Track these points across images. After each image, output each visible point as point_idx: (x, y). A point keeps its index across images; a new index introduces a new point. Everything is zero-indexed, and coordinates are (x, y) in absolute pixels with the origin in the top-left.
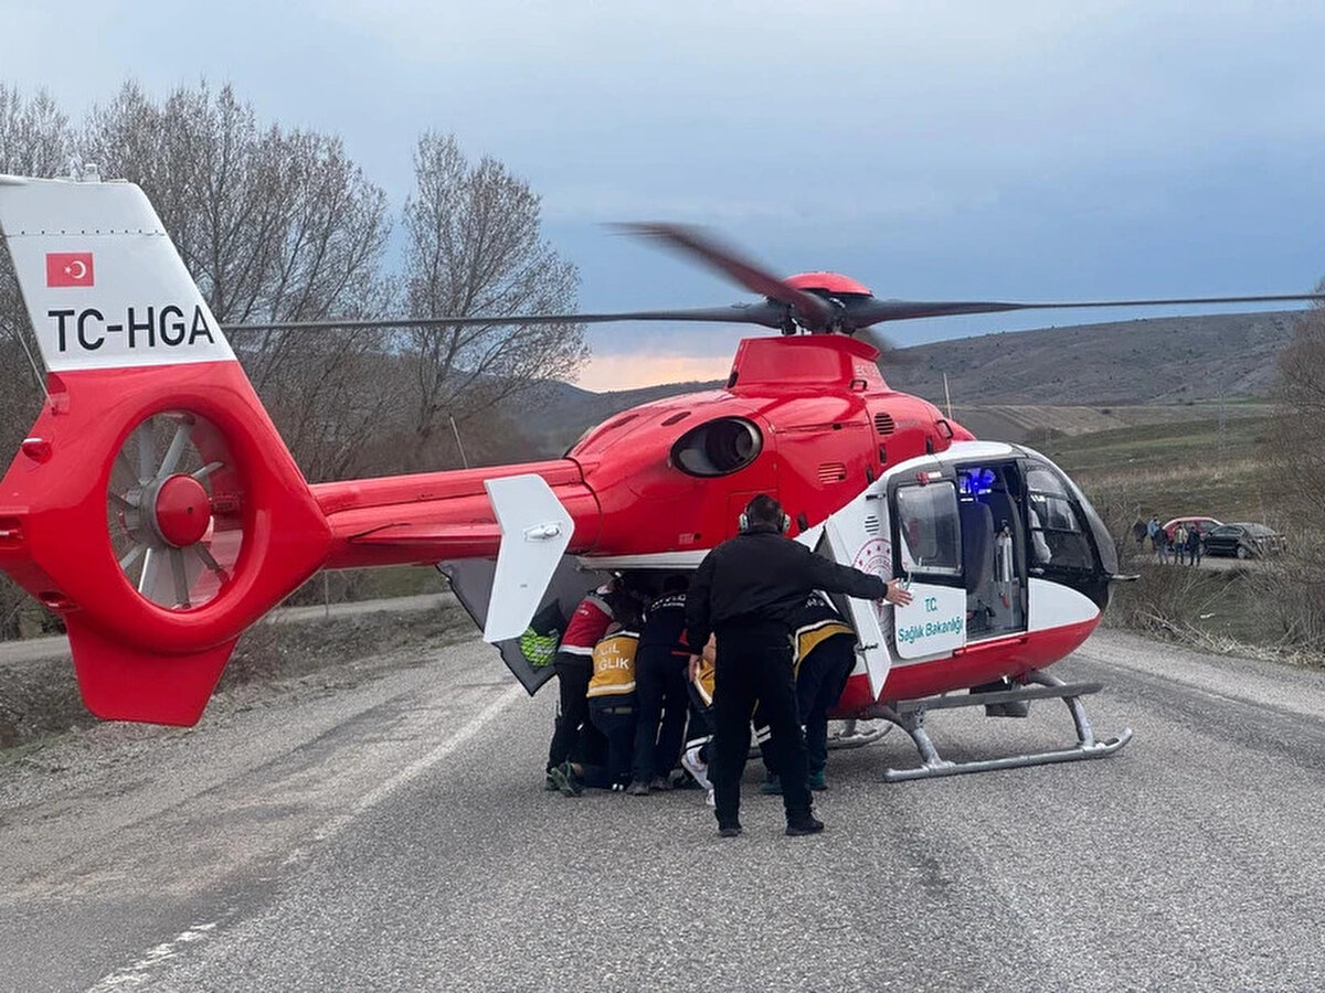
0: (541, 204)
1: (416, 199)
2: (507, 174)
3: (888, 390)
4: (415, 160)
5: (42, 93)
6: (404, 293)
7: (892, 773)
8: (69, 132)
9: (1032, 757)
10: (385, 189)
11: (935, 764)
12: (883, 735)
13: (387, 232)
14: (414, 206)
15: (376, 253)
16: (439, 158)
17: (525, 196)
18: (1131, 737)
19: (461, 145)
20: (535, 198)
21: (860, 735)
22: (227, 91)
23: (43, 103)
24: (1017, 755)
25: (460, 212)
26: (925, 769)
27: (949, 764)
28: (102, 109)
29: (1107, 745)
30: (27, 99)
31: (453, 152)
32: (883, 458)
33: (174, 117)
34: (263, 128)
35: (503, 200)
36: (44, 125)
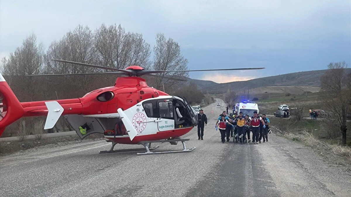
0: (180, 47)
1: (156, 46)
2: (174, 41)
3: (148, 86)
4: (156, 39)
5: (87, 26)
6: (153, 64)
7: (138, 154)
8: (92, 33)
9: (171, 151)
10: (150, 44)
12: (157, 148)
13: (150, 53)
14: (156, 48)
15: (148, 57)
16: (161, 38)
17: (178, 46)
18: (195, 149)
19: (165, 36)
21: (152, 148)
22: (120, 25)
23: (87, 28)
24: (168, 151)
25: (165, 48)
26: (146, 153)
27: (152, 152)
28: (98, 29)
29: (190, 150)
30: (84, 27)
31: (163, 37)
32: (141, 98)
33: (110, 31)
34: (127, 32)
35: (174, 47)
36: (87, 32)
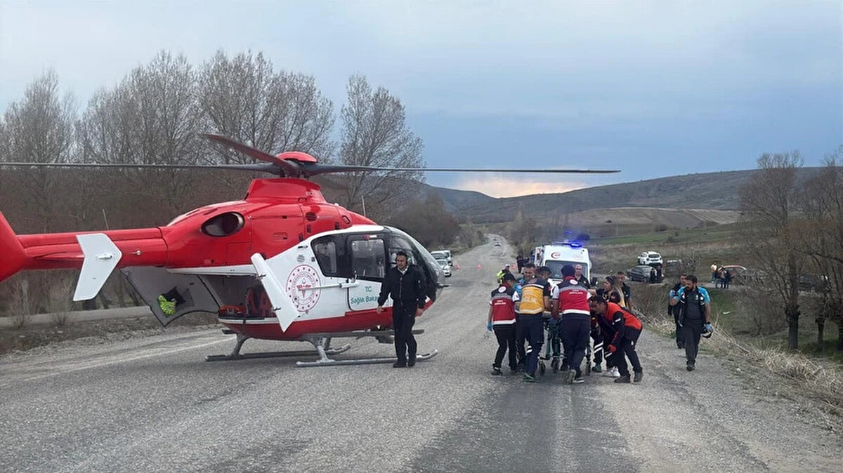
0: (405, 110)
1: (347, 106)
2: (389, 95)
3: (325, 202)
4: (347, 88)
5: (181, 54)
6: (339, 150)
7: (299, 363)
8: (192, 72)
9: (379, 359)
10: (333, 101)
11: (324, 360)
12: (345, 350)
13: (333, 121)
14: (346, 109)
15: (328, 131)
16: (359, 87)
17: (399, 106)
18: (436, 354)
19: (369, 82)
20: (403, 107)
21: (333, 350)
22: (260, 54)
23: (181, 59)
24: (372, 358)
25: (369, 112)
26: (318, 362)
27: (332, 361)
28: (207, 62)
29: (423, 356)
30: (174, 57)
31: (365, 84)
32: (309, 230)
33: (237, 68)
34: (276, 72)
35: (389, 109)
36: (182, 69)
